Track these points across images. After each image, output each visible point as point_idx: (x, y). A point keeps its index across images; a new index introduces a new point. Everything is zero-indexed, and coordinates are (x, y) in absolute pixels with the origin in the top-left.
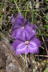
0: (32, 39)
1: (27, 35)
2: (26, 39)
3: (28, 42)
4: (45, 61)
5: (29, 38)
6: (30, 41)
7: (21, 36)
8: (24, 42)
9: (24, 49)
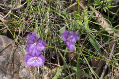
0: (39, 55)
1: (36, 52)
2: (35, 55)
3: (36, 57)
4: (55, 69)
5: (38, 55)
6: (37, 57)
7: (32, 53)
8: (34, 57)
9: (33, 62)
